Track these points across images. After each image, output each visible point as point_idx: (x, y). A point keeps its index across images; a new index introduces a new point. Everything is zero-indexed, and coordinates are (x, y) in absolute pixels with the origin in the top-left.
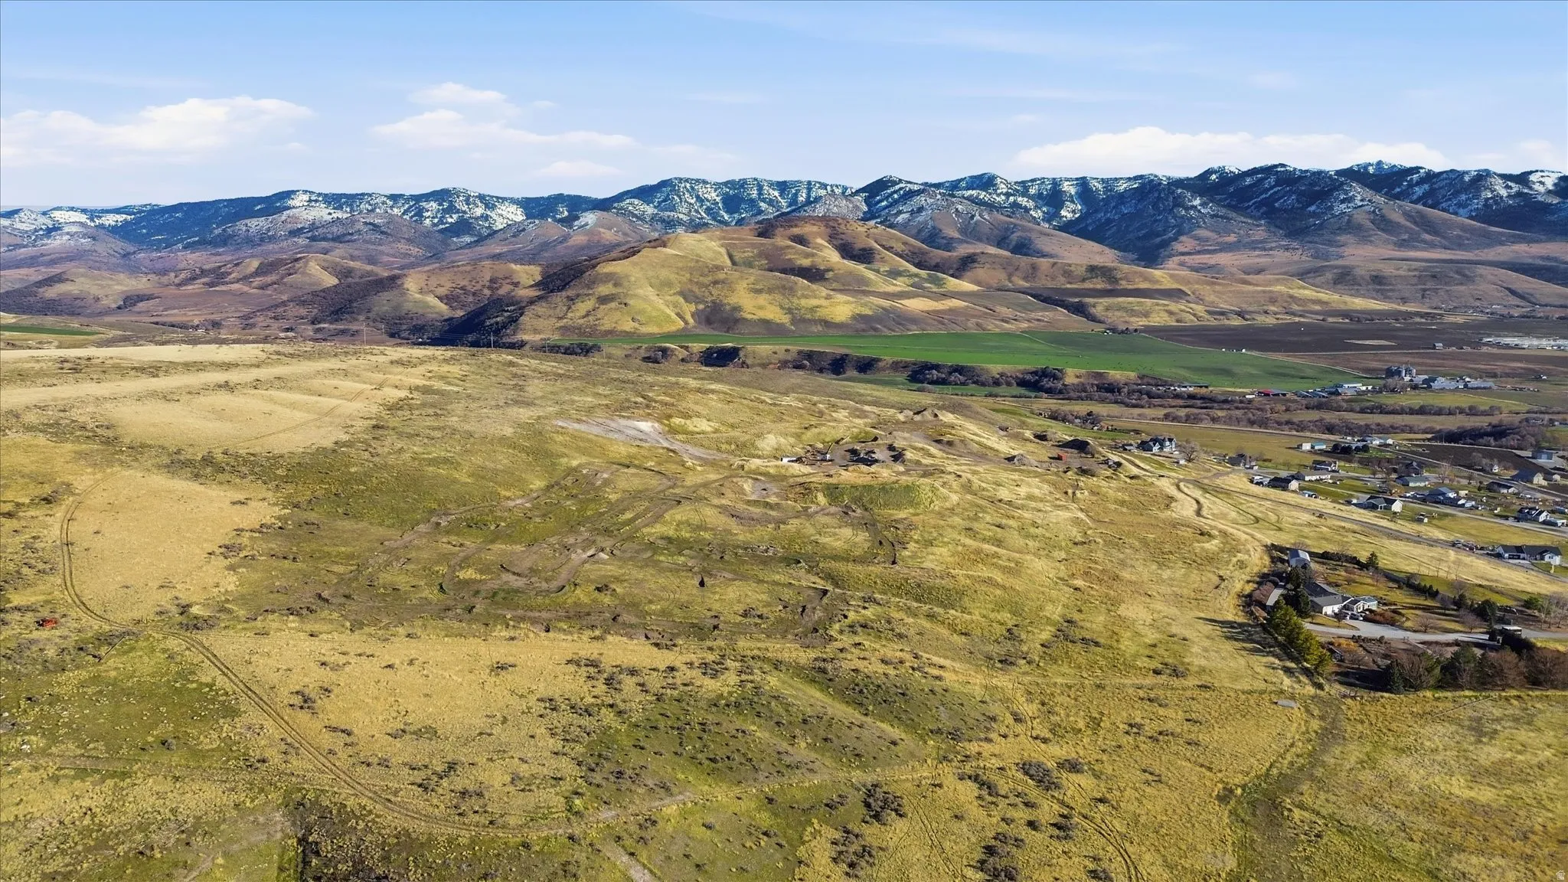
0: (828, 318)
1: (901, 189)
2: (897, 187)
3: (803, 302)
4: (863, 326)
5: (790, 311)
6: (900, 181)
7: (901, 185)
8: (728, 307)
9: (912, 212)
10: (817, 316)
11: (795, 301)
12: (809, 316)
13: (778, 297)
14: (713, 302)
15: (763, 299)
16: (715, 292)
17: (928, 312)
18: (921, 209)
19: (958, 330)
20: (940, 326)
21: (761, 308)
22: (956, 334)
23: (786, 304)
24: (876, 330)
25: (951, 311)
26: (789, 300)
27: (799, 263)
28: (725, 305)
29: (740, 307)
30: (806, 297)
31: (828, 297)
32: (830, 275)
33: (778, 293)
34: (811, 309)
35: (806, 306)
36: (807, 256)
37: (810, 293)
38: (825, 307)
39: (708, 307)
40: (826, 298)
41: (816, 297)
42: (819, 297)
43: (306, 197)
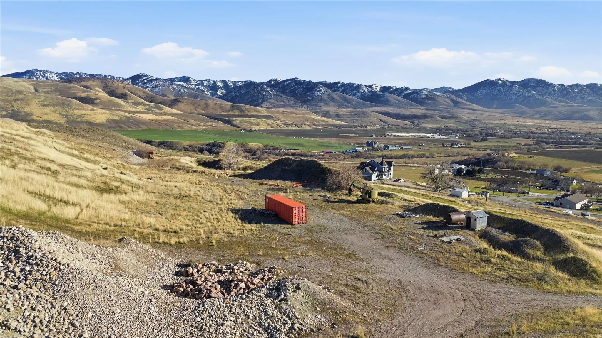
0: (92, 121)
1: (148, 78)
2: (146, 78)
3: (76, 112)
4: (114, 125)
5: (66, 116)
6: (148, 75)
7: (148, 77)
8: (23, 114)
9: (153, 87)
10: (84, 119)
11: (71, 111)
12: (79, 119)
13: (59, 109)
14: (13, 111)
15: (47, 110)
16: (15, 105)
17: (153, 120)
18: (157, 86)
19: (169, 128)
20: (158, 126)
21: (46, 114)
22: (168, 130)
23: (64, 112)
24: (120, 127)
25: (165, 120)
26: (66, 110)
27: (79, 95)
28: (22, 112)
29: (31, 113)
30: (78, 109)
31: (92, 110)
32: (98, 101)
33: (61, 107)
34: (80, 116)
35: (77, 114)
36: (84, 92)
37: (81, 108)
38: (90, 115)
39: (9, 113)
40: (91, 110)
41: (84, 109)
42: (87, 110)
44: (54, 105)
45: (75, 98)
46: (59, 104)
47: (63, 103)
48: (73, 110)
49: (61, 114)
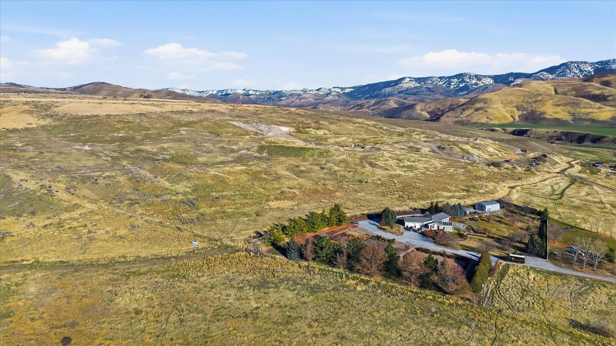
3: (583, 110)
5: (573, 114)
8: (538, 113)
10: (589, 117)
11: (578, 110)
12: (584, 117)
13: (569, 108)
14: (532, 110)
15: (558, 109)
16: (534, 106)
21: (557, 113)
23: (573, 111)
26: (575, 109)
27: (593, 92)
28: (537, 111)
29: (545, 112)
30: (585, 108)
31: (600, 108)
32: (611, 98)
33: (571, 106)
34: (587, 114)
35: (584, 112)
36: (599, 89)
37: (589, 106)
38: (596, 113)
39: (529, 112)
40: (598, 109)
41: (591, 108)
42: (594, 108)
43: (409, 79)
44: (565, 105)
45: (584, 97)
46: (570, 103)
47: (574, 103)
48: (581, 108)
49: (569, 112)
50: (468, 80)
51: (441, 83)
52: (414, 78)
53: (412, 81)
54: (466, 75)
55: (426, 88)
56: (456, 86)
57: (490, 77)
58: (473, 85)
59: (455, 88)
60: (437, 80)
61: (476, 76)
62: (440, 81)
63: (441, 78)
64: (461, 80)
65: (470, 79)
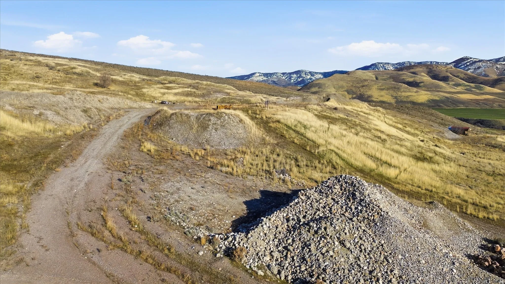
0: (415, 101)
1: (471, 61)
2: (469, 60)
3: (403, 94)
4: (433, 104)
5: (396, 97)
6: (471, 58)
7: (471, 60)
8: (366, 96)
9: (475, 69)
10: (409, 100)
11: (400, 93)
12: (405, 100)
13: (391, 92)
14: (360, 94)
15: (383, 93)
16: (362, 90)
17: (471, 100)
18: (479, 68)
19: (488, 107)
20: (477, 105)
21: (382, 96)
22: (486, 109)
23: (395, 95)
24: (439, 106)
25: (485, 100)
26: (396, 93)
27: (407, 80)
28: (365, 95)
29: (372, 96)
30: (405, 92)
31: (416, 92)
32: (422, 84)
33: (393, 90)
34: (407, 97)
35: (404, 95)
36: (412, 77)
37: (408, 90)
38: (414, 96)
39: (358, 96)
40: (415, 92)
41: (410, 92)
42: (412, 92)
43: (258, 75)
44: (388, 89)
45: (404, 83)
46: (392, 88)
47: (395, 88)
48: (401, 92)
49: (392, 96)
50: (305, 76)
51: (283, 77)
52: (262, 74)
53: (261, 75)
54: (302, 71)
55: (272, 81)
56: (295, 80)
57: (320, 73)
58: (308, 79)
59: (294, 82)
60: (280, 75)
61: (310, 73)
62: (282, 77)
63: (283, 74)
64: (299, 75)
65: (306, 75)
